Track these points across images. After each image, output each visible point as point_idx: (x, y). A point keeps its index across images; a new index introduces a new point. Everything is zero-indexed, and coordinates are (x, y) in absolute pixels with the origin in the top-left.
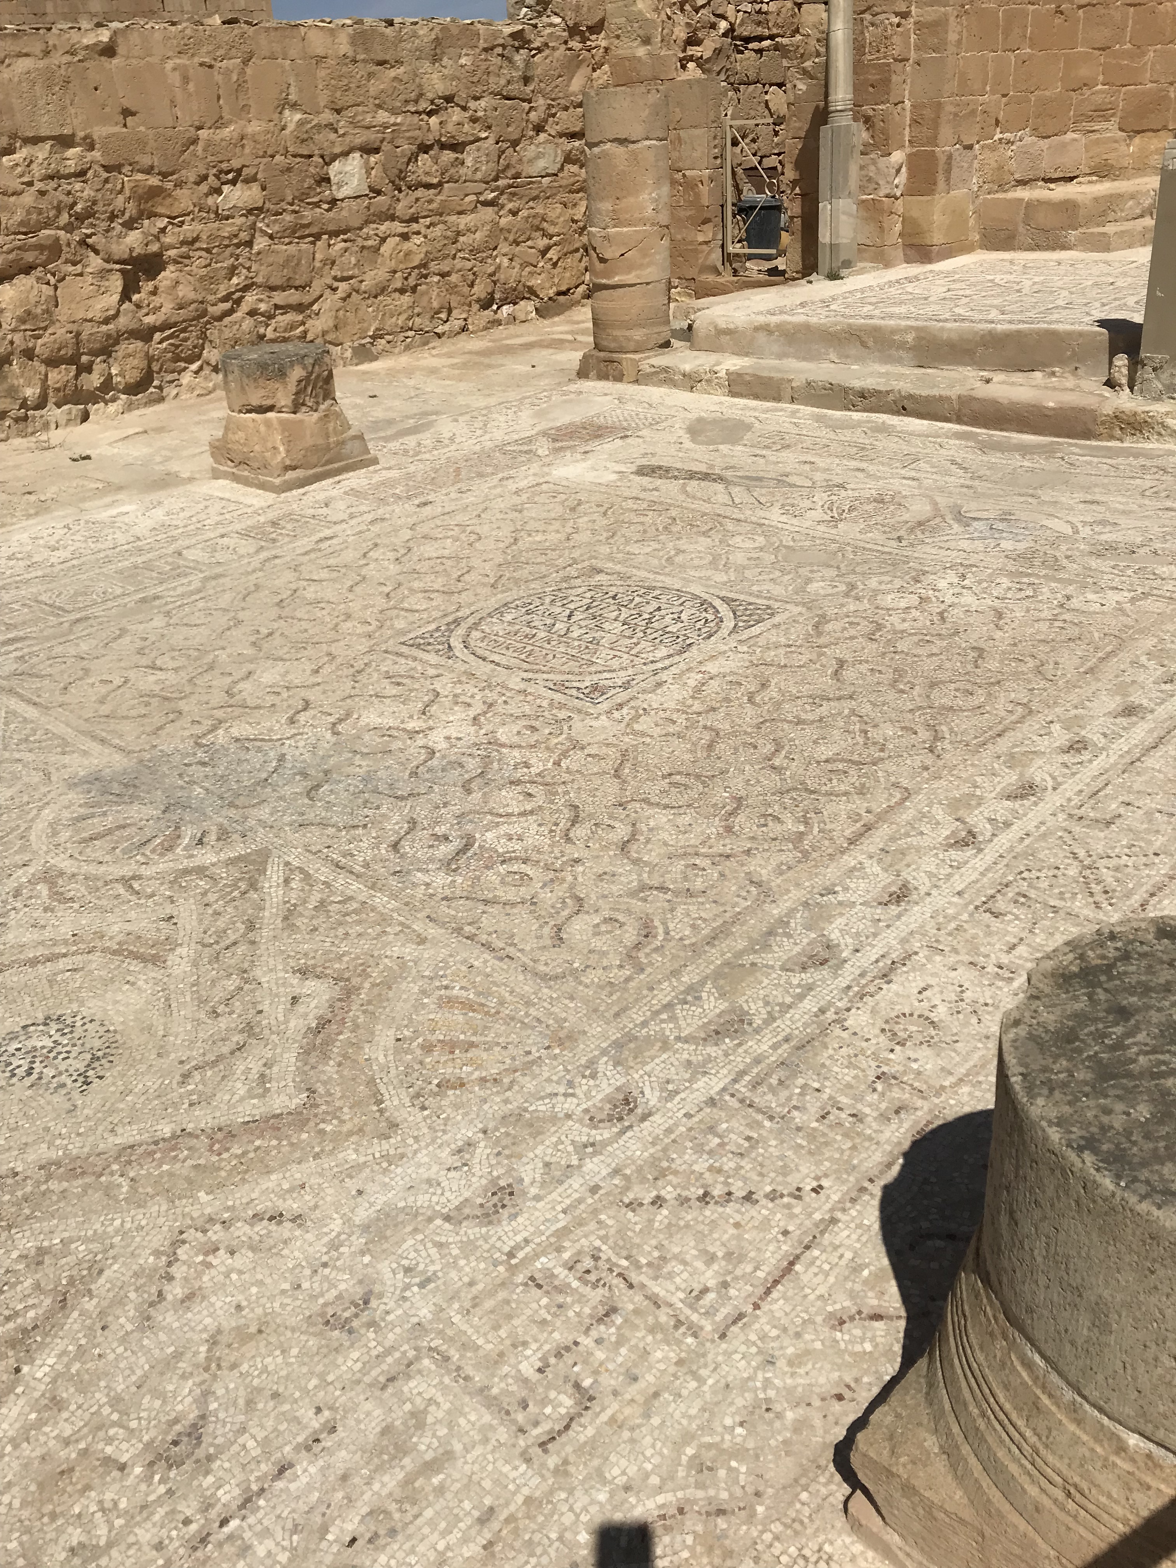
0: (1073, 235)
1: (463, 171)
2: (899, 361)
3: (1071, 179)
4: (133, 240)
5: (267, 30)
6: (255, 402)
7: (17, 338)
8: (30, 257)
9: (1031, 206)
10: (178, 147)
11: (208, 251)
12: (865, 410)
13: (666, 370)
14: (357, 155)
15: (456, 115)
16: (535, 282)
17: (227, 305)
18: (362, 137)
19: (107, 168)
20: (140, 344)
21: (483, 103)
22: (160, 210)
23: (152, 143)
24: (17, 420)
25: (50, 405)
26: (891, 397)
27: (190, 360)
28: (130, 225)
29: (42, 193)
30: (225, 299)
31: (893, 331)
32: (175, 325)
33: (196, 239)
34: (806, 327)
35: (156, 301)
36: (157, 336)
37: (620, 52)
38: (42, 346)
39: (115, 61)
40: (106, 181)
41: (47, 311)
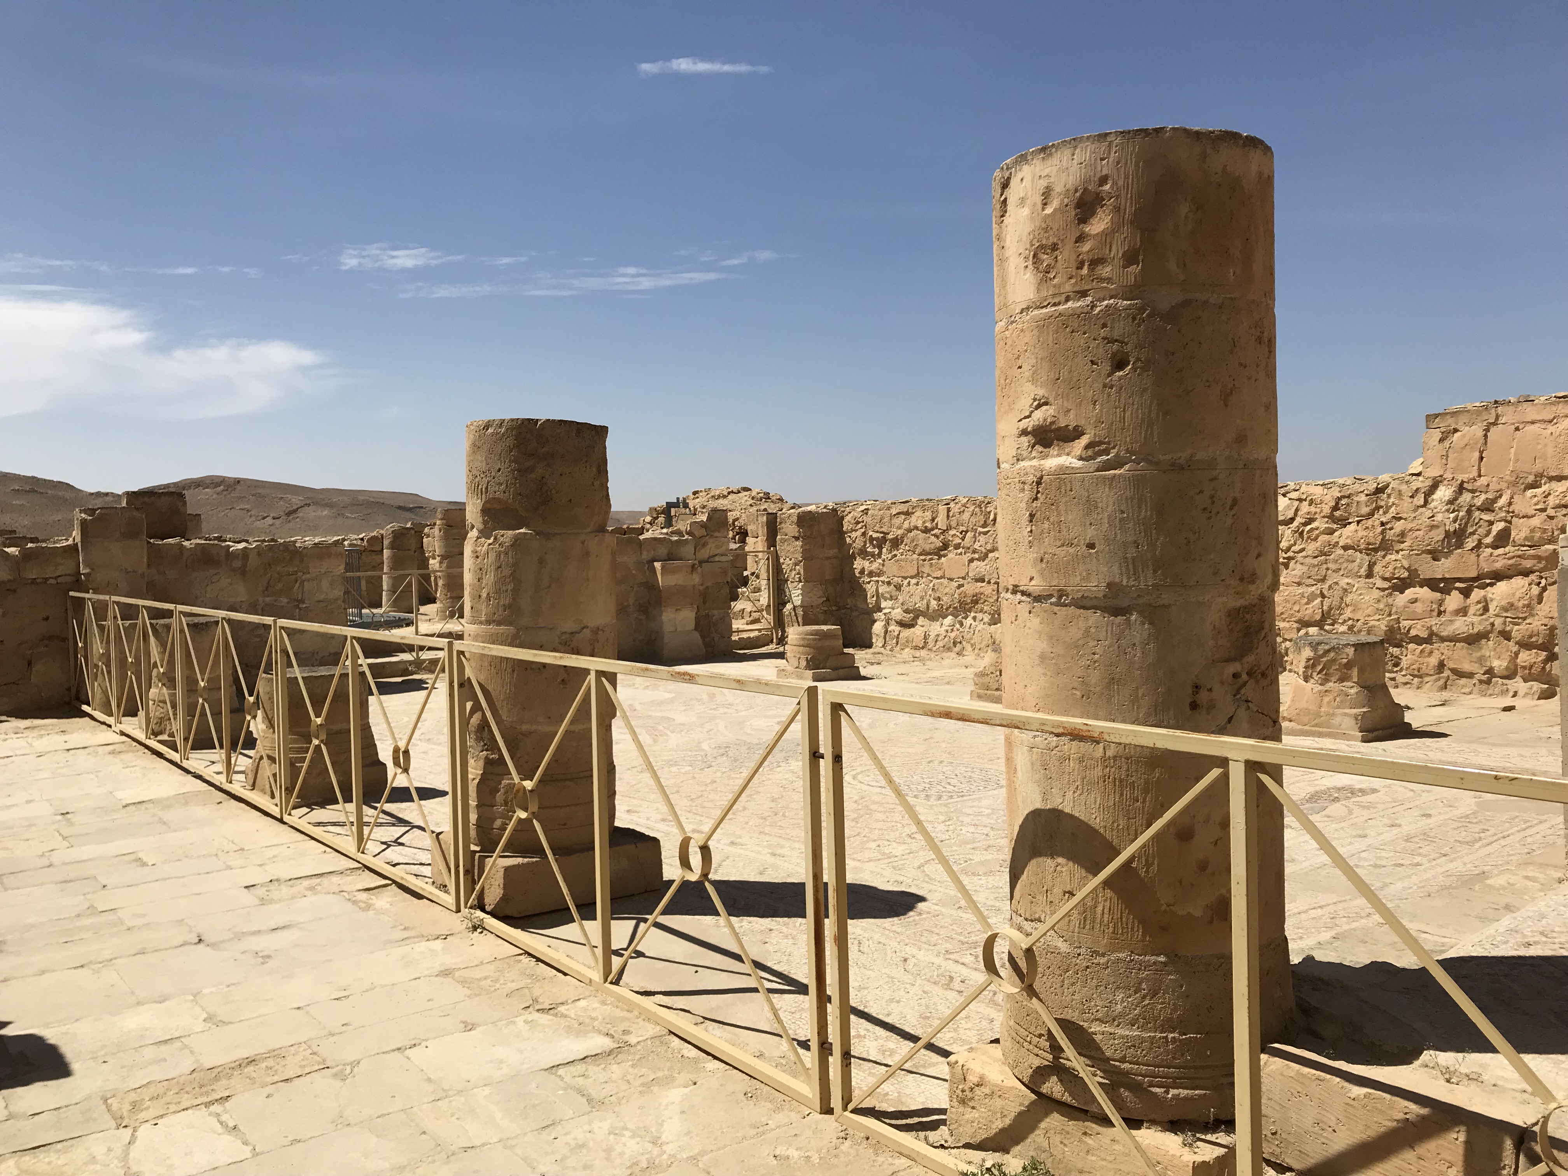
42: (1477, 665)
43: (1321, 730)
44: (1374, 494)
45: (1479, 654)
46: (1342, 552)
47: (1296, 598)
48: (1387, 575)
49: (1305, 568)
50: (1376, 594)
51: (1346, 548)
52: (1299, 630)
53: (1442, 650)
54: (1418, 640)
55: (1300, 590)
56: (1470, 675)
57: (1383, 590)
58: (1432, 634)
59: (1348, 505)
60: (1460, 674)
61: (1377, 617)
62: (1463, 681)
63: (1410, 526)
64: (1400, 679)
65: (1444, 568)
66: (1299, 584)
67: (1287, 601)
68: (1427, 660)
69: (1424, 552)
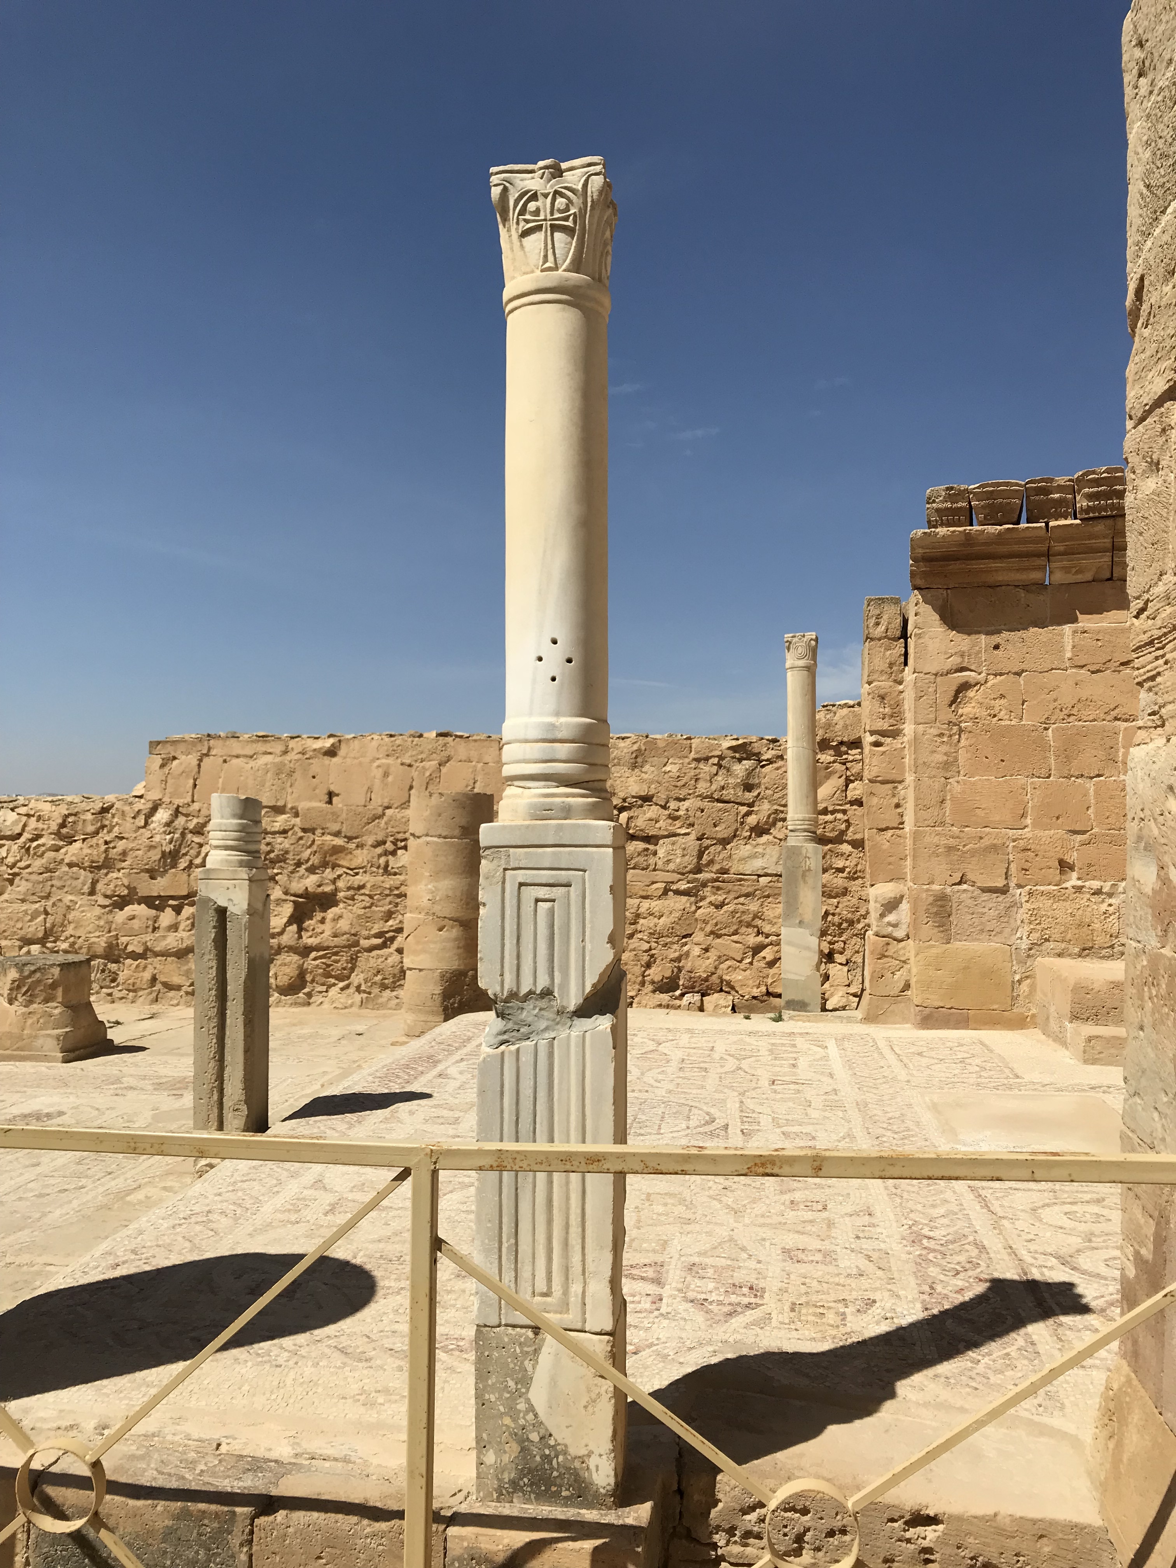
1: (652, 860)
4: (310, 882)
10: (365, 820)
11: (371, 897)
15: (652, 811)
16: (736, 977)
17: (379, 941)
19: (304, 830)
20: (296, 958)
21: (686, 804)
22: (341, 862)
27: (340, 978)
28: (312, 870)
30: (379, 935)
32: (327, 948)
33: (362, 887)
36: (313, 954)
39: (334, 760)
42: (184, 978)
43: (22, 1053)
44: (100, 813)
45: (186, 968)
46: (66, 869)
47: (20, 915)
48: (109, 893)
49: (30, 885)
50: (98, 911)
51: (71, 865)
52: (21, 948)
53: (155, 965)
54: (134, 956)
55: (25, 907)
56: (178, 988)
57: (104, 907)
58: (147, 949)
59: (74, 822)
60: (169, 987)
61: (97, 934)
62: (172, 994)
63: (131, 845)
64: (117, 994)
65: (160, 886)
66: (23, 901)
67: (10, 919)
68: (141, 974)
69: (142, 871)
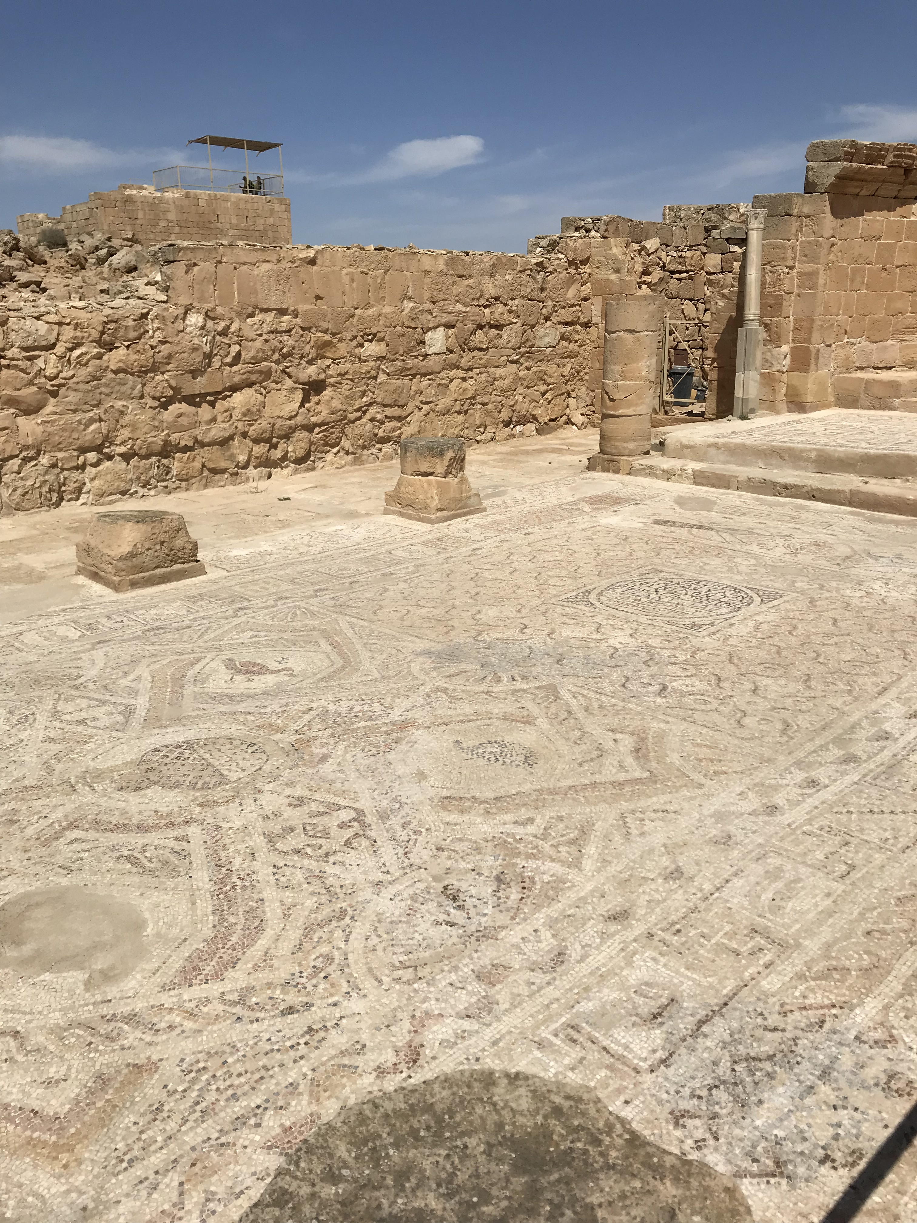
0: (897, 402)
1: (501, 341)
2: (805, 469)
3: (891, 368)
4: (311, 372)
5: (400, 254)
6: (423, 469)
7: (240, 425)
8: (254, 377)
9: (868, 382)
10: (344, 319)
11: (352, 380)
12: (787, 496)
13: (651, 467)
14: (442, 329)
15: (500, 308)
16: (537, 412)
17: (359, 414)
18: (445, 319)
19: (303, 329)
20: (307, 434)
21: (516, 302)
22: (328, 354)
23: (329, 316)
24: (232, 475)
25: (251, 467)
26: (805, 489)
27: (333, 446)
28: (310, 363)
29: (266, 341)
30: (357, 410)
31: (802, 451)
32: (328, 423)
33: (346, 373)
34: (744, 446)
35: (319, 408)
36: (317, 430)
37: (599, 276)
38: (253, 431)
39: (315, 268)
40: (302, 336)
41: (259, 410)
42: (228, 462)
44: (141, 319)
45: (228, 453)
46: (113, 376)
47: (74, 425)
48: (158, 394)
49: (80, 395)
50: (151, 413)
51: (116, 372)
52: (78, 457)
53: (202, 455)
54: (186, 449)
55: (78, 417)
56: (223, 471)
57: (155, 408)
58: (196, 441)
59: (116, 329)
61: (153, 434)
63: (176, 349)
64: (171, 485)
65: (200, 384)
66: (75, 411)
67: (64, 430)
68: (192, 464)
69: (187, 372)
